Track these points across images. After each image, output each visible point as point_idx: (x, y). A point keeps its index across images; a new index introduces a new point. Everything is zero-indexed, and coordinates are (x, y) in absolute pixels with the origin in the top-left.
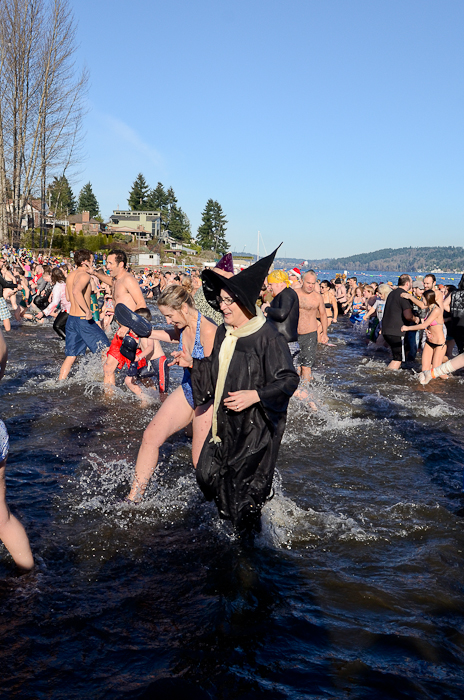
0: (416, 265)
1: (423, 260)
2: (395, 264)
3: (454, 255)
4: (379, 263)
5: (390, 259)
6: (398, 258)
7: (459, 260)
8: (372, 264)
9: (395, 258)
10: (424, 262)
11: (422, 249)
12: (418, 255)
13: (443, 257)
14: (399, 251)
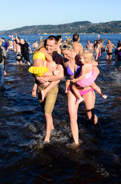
0: (37, 32)
1: (40, 30)
2: (30, 32)
3: (51, 28)
4: (24, 31)
5: (28, 30)
6: (31, 29)
7: (52, 29)
8: (22, 32)
9: (30, 29)
10: (40, 31)
11: (39, 26)
12: (38, 28)
13: (47, 29)
14: (31, 27)
